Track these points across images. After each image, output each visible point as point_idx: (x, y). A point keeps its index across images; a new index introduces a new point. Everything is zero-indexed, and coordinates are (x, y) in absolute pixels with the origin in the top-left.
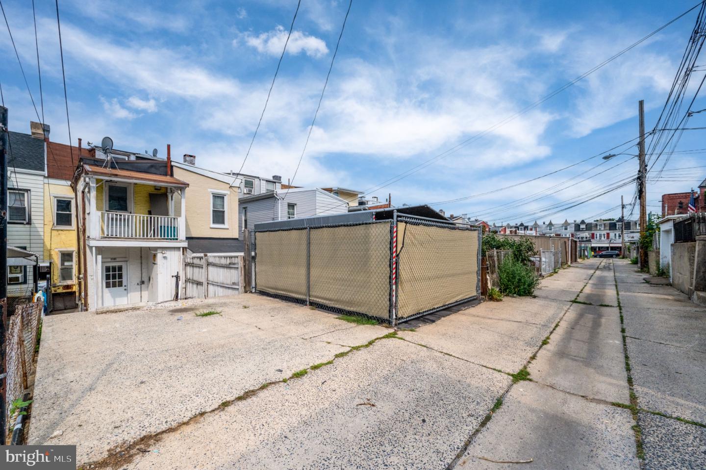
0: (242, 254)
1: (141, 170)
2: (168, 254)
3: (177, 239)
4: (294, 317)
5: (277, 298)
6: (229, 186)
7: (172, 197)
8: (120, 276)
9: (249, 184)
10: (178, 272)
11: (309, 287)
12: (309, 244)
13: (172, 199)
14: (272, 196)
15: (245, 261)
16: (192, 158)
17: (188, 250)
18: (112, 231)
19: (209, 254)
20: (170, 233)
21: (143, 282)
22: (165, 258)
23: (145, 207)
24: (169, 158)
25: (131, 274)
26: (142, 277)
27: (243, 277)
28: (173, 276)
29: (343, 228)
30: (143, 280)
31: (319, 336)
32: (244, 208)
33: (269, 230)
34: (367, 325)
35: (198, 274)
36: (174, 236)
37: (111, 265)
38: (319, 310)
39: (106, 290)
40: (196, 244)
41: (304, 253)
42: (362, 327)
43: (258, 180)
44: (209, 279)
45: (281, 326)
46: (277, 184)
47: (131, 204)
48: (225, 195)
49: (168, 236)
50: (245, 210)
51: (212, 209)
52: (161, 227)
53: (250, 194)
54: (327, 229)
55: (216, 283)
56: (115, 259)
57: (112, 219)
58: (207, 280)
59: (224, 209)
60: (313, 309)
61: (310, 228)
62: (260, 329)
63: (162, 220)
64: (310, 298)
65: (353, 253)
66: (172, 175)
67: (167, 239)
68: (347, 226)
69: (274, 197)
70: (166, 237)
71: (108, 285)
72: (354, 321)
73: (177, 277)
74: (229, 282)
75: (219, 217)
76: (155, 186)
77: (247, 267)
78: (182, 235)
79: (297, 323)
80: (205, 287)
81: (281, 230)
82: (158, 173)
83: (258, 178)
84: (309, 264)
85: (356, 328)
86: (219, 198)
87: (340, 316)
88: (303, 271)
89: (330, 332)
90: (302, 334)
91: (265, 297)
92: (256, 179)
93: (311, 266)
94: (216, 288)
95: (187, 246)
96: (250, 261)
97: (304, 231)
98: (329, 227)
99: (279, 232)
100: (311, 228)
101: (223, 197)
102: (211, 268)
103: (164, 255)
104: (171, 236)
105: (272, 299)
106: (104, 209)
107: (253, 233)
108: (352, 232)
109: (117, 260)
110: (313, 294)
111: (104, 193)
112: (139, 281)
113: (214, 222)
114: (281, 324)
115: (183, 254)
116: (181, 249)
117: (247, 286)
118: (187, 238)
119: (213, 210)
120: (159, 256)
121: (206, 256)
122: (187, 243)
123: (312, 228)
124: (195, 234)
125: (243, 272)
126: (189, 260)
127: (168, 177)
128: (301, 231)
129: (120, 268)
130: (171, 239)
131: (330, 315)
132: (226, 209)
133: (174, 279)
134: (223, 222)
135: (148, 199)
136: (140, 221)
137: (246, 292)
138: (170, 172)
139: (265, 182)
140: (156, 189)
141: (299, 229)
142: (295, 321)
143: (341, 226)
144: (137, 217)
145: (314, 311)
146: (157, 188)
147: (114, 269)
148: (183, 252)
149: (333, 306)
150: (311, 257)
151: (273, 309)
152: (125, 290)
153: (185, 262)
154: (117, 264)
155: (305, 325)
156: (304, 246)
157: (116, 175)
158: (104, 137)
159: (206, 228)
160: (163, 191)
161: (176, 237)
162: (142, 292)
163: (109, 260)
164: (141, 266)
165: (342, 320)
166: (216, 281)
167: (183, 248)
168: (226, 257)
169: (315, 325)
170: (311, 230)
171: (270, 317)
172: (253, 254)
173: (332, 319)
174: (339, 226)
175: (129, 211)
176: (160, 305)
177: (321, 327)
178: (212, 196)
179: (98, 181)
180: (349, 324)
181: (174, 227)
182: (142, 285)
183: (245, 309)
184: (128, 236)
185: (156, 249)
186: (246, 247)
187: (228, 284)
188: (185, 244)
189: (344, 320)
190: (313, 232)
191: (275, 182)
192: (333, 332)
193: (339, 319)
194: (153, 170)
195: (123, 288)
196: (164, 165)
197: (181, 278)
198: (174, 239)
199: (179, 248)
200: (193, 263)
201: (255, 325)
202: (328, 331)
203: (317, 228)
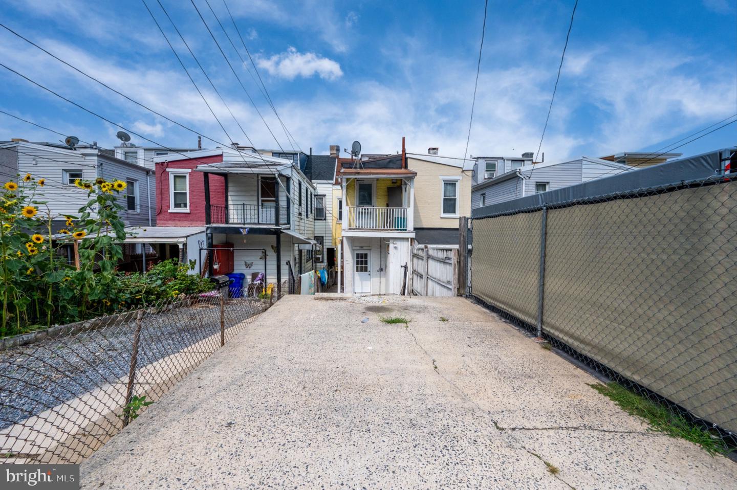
0: (457, 246)
1: (381, 167)
2: (399, 244)
3: (406, 230)
4: (504, 359)
5: (495, 312)
6: (461, 170)
7: (405, 189)
8: (366, 263)
9: (491, 167)
10: (406, 263)
11: (542, 308)
12: (545, 235)
13: (406, 191)
14: (514, 176)
15: (459, 255)
16: (435, 150)
17: (415, 240)
18: (362, 224)
19: (429, 246)
20: (400, 224)
21: (381, 270)
22: (396, 248)
23: (383, 201)
24: (404, 150)
25: (373, 262)
26: (381, 265)
27: (457, 276)
28: (402, 266)
29: (619, 202)
30: (382, 267)
31: (535, 429)
32: (482, 195)
33: (488, 215)
34: (683, 441)
35: (420, 266)
36: (404, 227)
37: (360, 252)
38: (557, 353)
39: (356, 273)
40: (424, 235)
41: (536, 249)
42: (664, 440)
43: (502, 161)
44: (429, 274)
45: (472, 373)
46: (525, 162)
47: (374, 200)
48: (457, 181)
49: (398, 227)
50: (484, 197)
51: (443, 197)
52: (395, 218)
53: (491, 178)
54: (580, 206)
55: (433, 278)
56: (362, 247)
57: (362, 213)
58: (427, 274)
59: (455, 196)
60: (546, 348)
61: (547, 209)
62: (436, 368)
63: (397, 211)
64: (544, 327)
65: (644, 255)
66: (406, 167)
67: (398, 230)
68: (632, 196)
69: (518, 176)
70: (397, 228)
71: (357, 271)
72: (641, 413)
73: (406, 267)
74: (445, 281)
75: (450, 205)
76: (393, 179)
77: (462, 264)
78: (410, 226)
79: (503, 375)
80: (424, 281)
81: (503, 215)
82: (394, 167)
83: (502, 158)
84: (544, 269)
85: (646, 442)
86: (450, 185)
87: (604, 383)
88: (533, 279)
89: (567, 428)
90: (500, 407)
91: (479, 308)
92: (499, 161)
93: (547, 272)
94: (434, 283)
95: (414, 237)
96: (465, 256)
97: (538, 215)
98: (584, 203)
99: (500, 218)
100: (549, 208)
101: (455, 184)
102: (430, 261)
103: (395, 245)
104: (401, 227)
105: (488, 311)
106: (356, 205)
107: (470, 221)
108: (646, 210)
109: (364, 248)
110: (549, 320)
111: (356, 191)
112: (378, 268)
113: (445, 212)
114: (475, 369)
115: (411, 245)
116: (410, 239)
117: (461, 289)
118: (415, 229)
119: (444, 199)
120: (391, 246)
121: (426, 247)
122: (414, 234)
123: (551, 208)
124: (426, 224)
125: (456, 270)
126: (415, 252)
127: (403, 169)
128: (531, 214)
129: (366, 255)
130: (401, 230)
131: (579, 372)
132: (457, 197)
133: (403, 268)
134: (454, 211)
135: (386, 193)
136: (382, 213)
137: (460, 295)
138: (404, 165)
139: (510, 162)
140: (393, 183)
141: (529, 212)
142: (501, 368)
143: (615, 198)
144: (379, 209)
145: (548, 352)
146: (394, 181)
147: (362, 255)
148: (411, 242)
149: (589, 355)
150: (547, 258)
151: (480, 331)
152: (369, 275)
153: (413, 253)
154: (363, 252)
155: (517, 383)
156: (537, 240)
157: (358, 173)
158: (353, 142)
159: (436, 218)
160: (398, 184)
161: (405, 228)
162: (381, 279)
163: (358, 248)
164: (381, 255)
165: (607, 398)
166: (434, 277)
167: (411, 239)
168: (442, 250)
169: (537, 390)
170: (550, 211)
171: (465, 346)
172: (470, 247)
173: (582, 384)
174: (609, 199)
175: (373, 205)
176: (363, 298)
177: (548, 402)
178: (443, 184)
179: (348, 180)
180: (624, 415)
181: (404, 218)
182: (381, 272)
183: (442, 323)
184: (373, 228)
185: (388, 239)
186: (462, 239)
187: (443, 282)
188: (413, 235)
189: (613, 398)
190: (553, 214)
191: (523, 161)
192: (576, 428)
193: (601, 390)
194: (391, 165)
195: (368, 273)
196: (400, 158)
197: (409, 268)
198: (403, 230)
199: (408, 239)
200: (418, 255)
201: (434, 357)
202: (563, 424)
203: (560, 207)
